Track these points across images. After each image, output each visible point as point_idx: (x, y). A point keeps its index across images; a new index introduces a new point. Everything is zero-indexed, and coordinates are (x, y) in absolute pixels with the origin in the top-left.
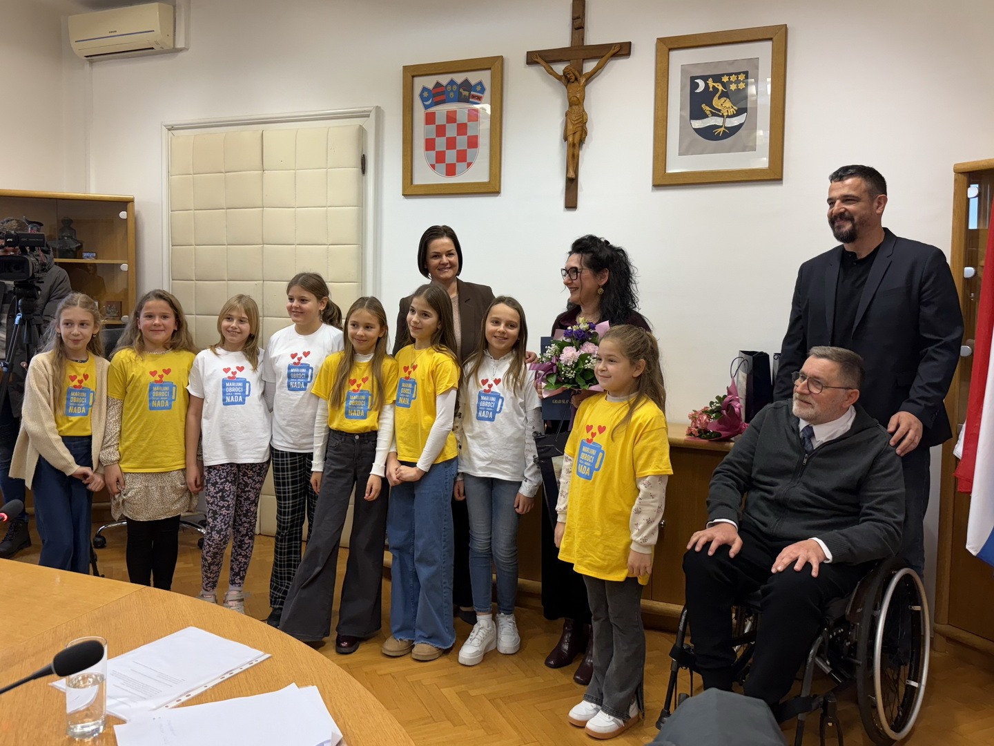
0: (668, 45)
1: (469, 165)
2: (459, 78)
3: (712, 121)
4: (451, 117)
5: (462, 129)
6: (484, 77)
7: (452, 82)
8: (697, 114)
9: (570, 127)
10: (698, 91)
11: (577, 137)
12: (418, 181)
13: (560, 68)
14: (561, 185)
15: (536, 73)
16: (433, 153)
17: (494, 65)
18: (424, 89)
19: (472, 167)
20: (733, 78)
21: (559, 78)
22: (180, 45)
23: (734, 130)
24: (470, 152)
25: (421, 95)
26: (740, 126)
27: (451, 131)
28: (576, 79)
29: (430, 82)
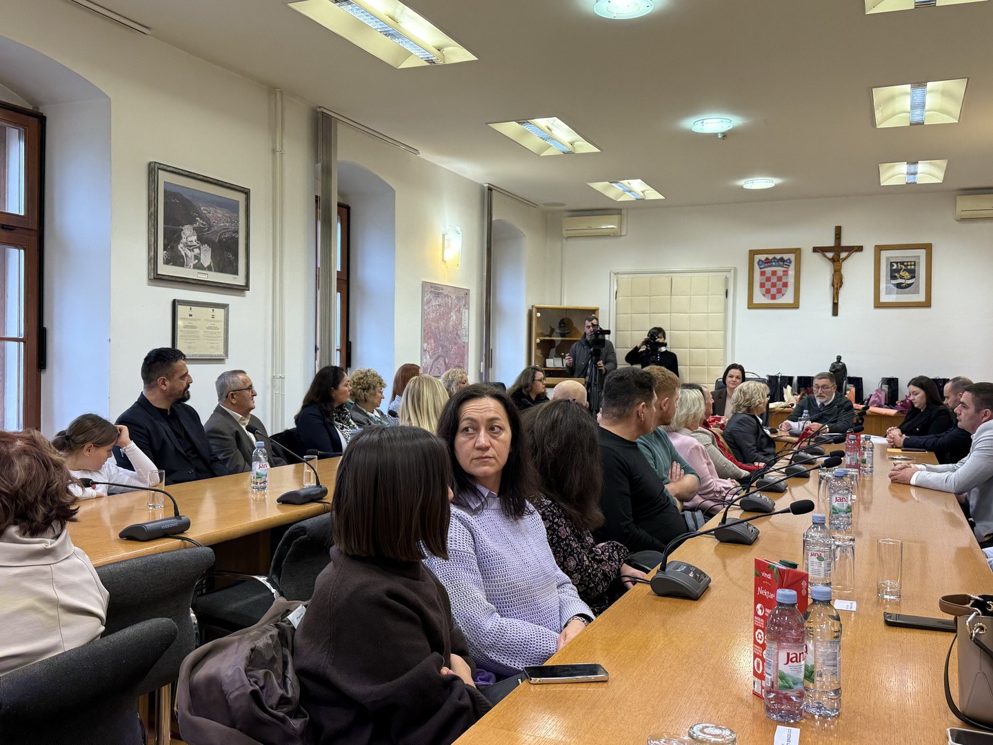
0: (879, 249)
1: (783, 295)
2: (778, 256)
3: (900, 281)
4: (774, 273)
5: (780, 279)
6: (792, 257)
7: (775, 258)
8: (893, 277)
9: (835, 280)
10: (894, 268)
11: (839, 285)
12: (756, 301)
13: (830, 255)
14: (830, 305)
15: (817, 256)
16: (764, 289)
17: (797, 252)
18: (760, 260)
19: (785, 296)
20: (909, 264)
21: (830, 259)
22: (623, 234)
23: (910, 285)
24: (784, 289)
25: (758, 263)
26: (913, 283)
27: (774, 279)
28: (838, 261)
29: (763, 257)
